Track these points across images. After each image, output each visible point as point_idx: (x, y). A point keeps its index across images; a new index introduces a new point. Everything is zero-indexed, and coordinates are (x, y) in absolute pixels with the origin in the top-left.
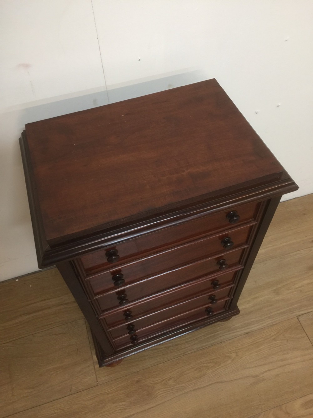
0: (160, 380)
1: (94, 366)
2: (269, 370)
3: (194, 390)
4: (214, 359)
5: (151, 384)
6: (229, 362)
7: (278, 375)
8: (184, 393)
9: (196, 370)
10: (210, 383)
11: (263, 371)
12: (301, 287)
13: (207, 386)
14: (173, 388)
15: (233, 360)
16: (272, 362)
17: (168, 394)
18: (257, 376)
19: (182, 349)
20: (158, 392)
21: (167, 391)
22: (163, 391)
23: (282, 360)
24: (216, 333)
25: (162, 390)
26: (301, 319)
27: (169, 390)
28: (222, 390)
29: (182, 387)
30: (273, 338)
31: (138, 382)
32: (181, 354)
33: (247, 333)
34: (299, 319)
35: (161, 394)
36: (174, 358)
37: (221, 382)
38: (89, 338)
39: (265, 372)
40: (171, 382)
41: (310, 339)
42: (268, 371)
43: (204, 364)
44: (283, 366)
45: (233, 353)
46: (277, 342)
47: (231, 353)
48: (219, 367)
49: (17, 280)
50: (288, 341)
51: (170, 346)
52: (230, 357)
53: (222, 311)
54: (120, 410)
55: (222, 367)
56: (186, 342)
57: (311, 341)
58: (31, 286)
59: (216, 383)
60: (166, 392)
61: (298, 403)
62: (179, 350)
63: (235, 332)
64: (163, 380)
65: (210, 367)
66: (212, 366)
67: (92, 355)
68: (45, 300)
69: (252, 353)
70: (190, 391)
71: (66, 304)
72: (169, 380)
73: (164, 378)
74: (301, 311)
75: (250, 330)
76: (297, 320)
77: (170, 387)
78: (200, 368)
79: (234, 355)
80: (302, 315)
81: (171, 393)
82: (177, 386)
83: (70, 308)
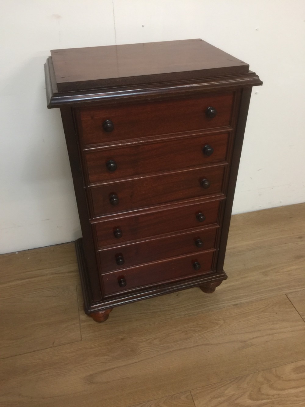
0: (146, 339)
1: (80, 325)
2: (258, 337)
3: (180, 349)
4: (201, 324)
5: (136, 342)
6: (217, 327)
7: (267, 342)
8: (169, 352)
9: (182, 332)
10: (196, 345)
11: (252, 337)
12: (289, 271)
13: (193, 347)
14: (158, 347)
15: (220, 326)
16: (260, 331)
18: (245, 341)
19: (170, 314)
22: (148, 349)
23: (271, 329)
24: (205, 303)
25: (147, 347)
26: (290, 296)
27: (153, 348)
28: (209, 351)
29: (167, 346)
30: (261, 310)
31: (122, 339)
32: (168, 318)
33: (235, 305)
34: (288, 296)
35: (144, 351)
36: (161, 322)
37: (207, 345)
38: (78, 301)
39: (254, 338)
40: (156, 342)
41: (300, 313)
42: (256, 337)
43: (191, 328)
44: (273, 334)
45: (220, 320)
46: (266, 314)
47: (219, 320)
48: (207, 331)
49: (17, 253)
50: (277, 313)
52: (217, 324)
54: (101, 363)
55: (209, 331)
56: (174, 309)
57: (300, 314)
58: (29, 258)
59: (203, 344)
60: (150, 350)
61: (289, 368)
62: (167, 315)
63: (223, 304)
64: (148, 340)
65: (197, 330)
66: (199, 331)
67: (79, 315)
68: (40, 269)
69: (240, 322)
70: (175, 350)
71: (59, 273)
72: (154, 339)
74: (290, 290)
75: (239, 302)
76: (286, 297)
77: (155, 346)
78: (187, 331)
79: (221, 322)
80: (291, 293)
81: (156, 351)
82: (162, 345)
83: (64, 277)
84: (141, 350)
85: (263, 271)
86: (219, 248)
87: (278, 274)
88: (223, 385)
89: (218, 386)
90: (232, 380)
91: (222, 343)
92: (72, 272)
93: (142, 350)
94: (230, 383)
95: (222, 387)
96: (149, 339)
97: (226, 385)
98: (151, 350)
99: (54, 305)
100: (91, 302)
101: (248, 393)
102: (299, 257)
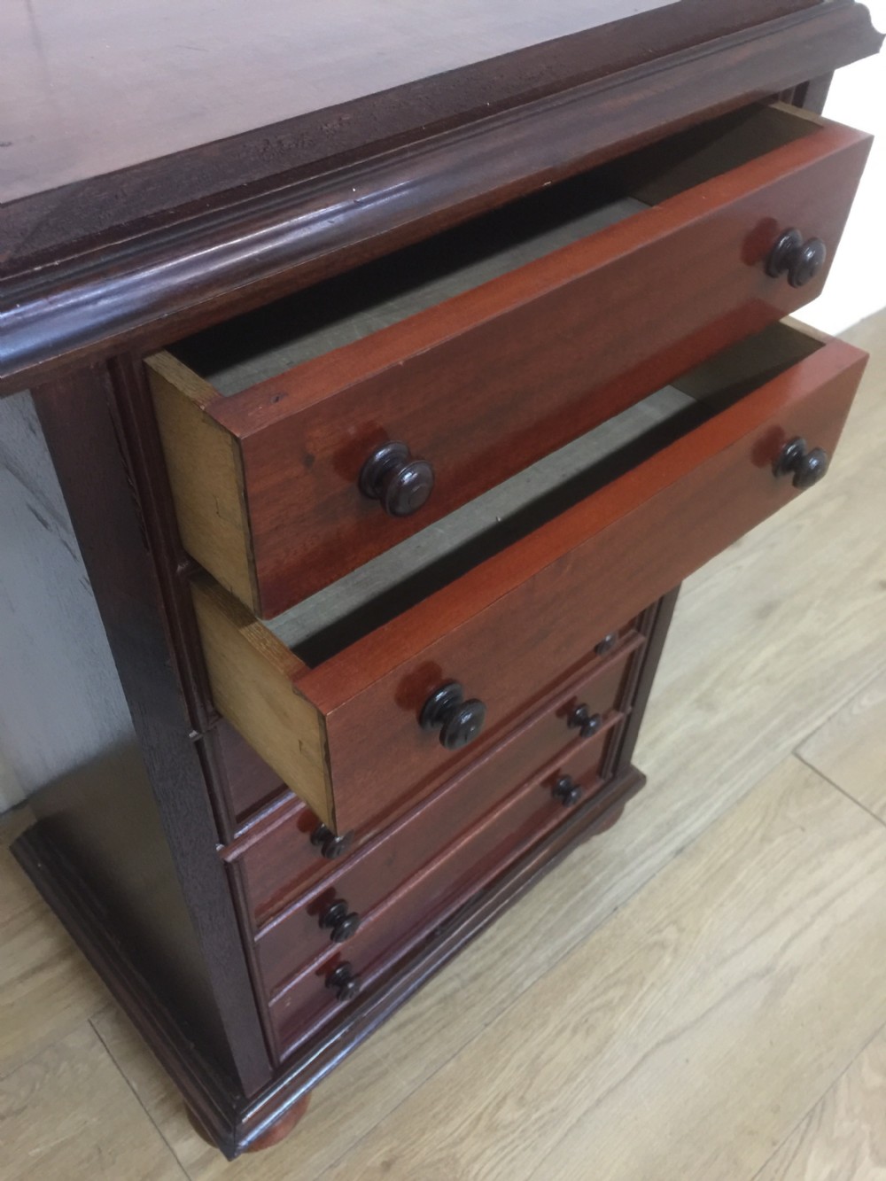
0: (467, 1123)
2: (795, 936)
3: (599, 1102)
4: (617, 971)
5: (441, 1149)
6: (667, 960)
7: (826, 939)
8: (570, 1130)
9: (575, 1031)
10: (640, 1055)
11: (780, 945)
12: (764, 668)
13: (635, 1069)
14: (523, 1131)
15: (676, 950)
16: (790, 910)
17: (513, 1159)
18: (768, 970)
19: (501, 981)
20: (476, 1167)
21: (506, 1150)
22: (496, 1154)
23: (816, 891)
24: (589, 887)
25: (489, 1153)
26: (807, 753)
27: (513, 1142)
28: (687, 1061)
29: (553, 1111)
30: (758, 835)
31: (387, 1166)
32: (503, 1001)
33: (680, 851)
34: (803, 758)
35: (492, 1169)
36: (486, 1025)
37: (670, 1039)
38: (134, 1085)
39: (786, 945)
40: (508, 1113)
41: (859, 800)
42: (792, 939)
43: (593, 1000)
44: (827, 906)
45: (665, 928)
46: (775, 843)
47: (660, 931)
48: (645, 989)
50: (803, 829)
51: (456, 991)
52: (662, 945)
55: (653, 985)
56: (505, 954)
57: (862, 804)
59: (658, 1045)
60: (505, 1156)
62: (492, 990)
63: (642, 863)
64: (479, 1118)
65: (616, 1001)
66: (621, 998)
67: (167, 1144)
69: (721, 905)
70: (585, 1113)
72: (499, 1107)
73: (480, 1110)
74: (795, 733)
75: (683, 836)
76: (798, 762)
77: (513, 1132)
78: (586, 1021)
79: (670, 934)
80: (804, 741)
81: (525, 1149)
82: (535, 1116)
83: (12, 1005)
84: (474, 1173)
85: (695, 695)
87: (739, 690)
88: (787, 1162)
89: (776, 1171)
90: (803, 1126)
91: (710, 1010)
92: (39, 968)
93: (477, 1174)
94: (801, 1142)
95: (788, 1166)
96: (481, 1114)
97: (794, 1156)
98: (508, 1153)
101: (866, 1149)
102: (765, 611)
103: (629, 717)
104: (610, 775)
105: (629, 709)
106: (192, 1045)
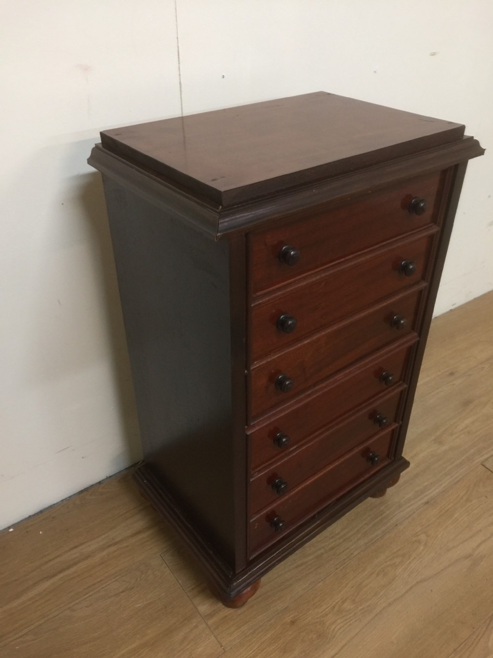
0: (330, 607)
1: (207, 624)
3: (390, 604)
4: (398, 551)
5: (317, 618)
6: (422, 548)
8: (376, 615)
9: (378, 575)
10: (409, 586)
11: (476, 545)
12: (466, 427)
13: (407, 592)
14: (355, 613)
15: (426, 544)
16: (481, 531)
17: (350, 625)
18: (470, 556)
19: (343, 552)
20: (333, 627)
21: (347, 621)
22: (342, 622)
25: (339, 621)
26: (488, 465)
27: (350, 618)
28: (432, 591)
29: (368, 606)
30: (464, 498)
31: (293, 622)
32: (345, 560)
33: (427, 503)
34: (486, 466)
35: (340, 628)
36: (337, 569)
38: (180, 581)
39: (479, 545)
40: (347, 605)
42: (482, 543)
43: (386, 562)
45: (420, 534)
46: (473, 502)
47: (418, 536)
48: (411, 559)
49: (11, 530)
50: (486, 497)
51: (322, 554)
52: (419, 542)
53: (386, 463)
55: (415, 558)
56: (345, 540)
58: (41, 533)
59: (417, 583)
60: (346, 623)
62: (339, 554)
63: (409, 507)
64: (334, 607)
65: (397, 563)
66: (399, 563)
67: (195, 606)
68: (76, 547)
69: (447, 527)
70: (384, 608)
71: (117, 543)
72: (344, 602)
73: (334, 603)
74: (483, 456)
75: (429, 497)
76: (484, 468)
77: (350, 614)
78: (383, 571)
79: (423, 537)
80: (487, 459)
81: (356, 621)
82: (360, 608)
83: (128, 546)
84: (332, 629)
85: (433, 438)
86: (402, 420)
87: (454, 436)
88: (480, 637)
89: (475, 640)
90: (488, 622)
91: (442, 570)
92: (139, 533)
93: (334, 629)
94: (487, 628)
95: (481, 638)
96: (335, 605)
97: (483, 634)
98: (348, 622)
99: (139, 605)
100: (230, 577)
102: (467, 403)
103: (401, 426)
104: (393, 458)
105: (401, 422)
106: (212, 552)
